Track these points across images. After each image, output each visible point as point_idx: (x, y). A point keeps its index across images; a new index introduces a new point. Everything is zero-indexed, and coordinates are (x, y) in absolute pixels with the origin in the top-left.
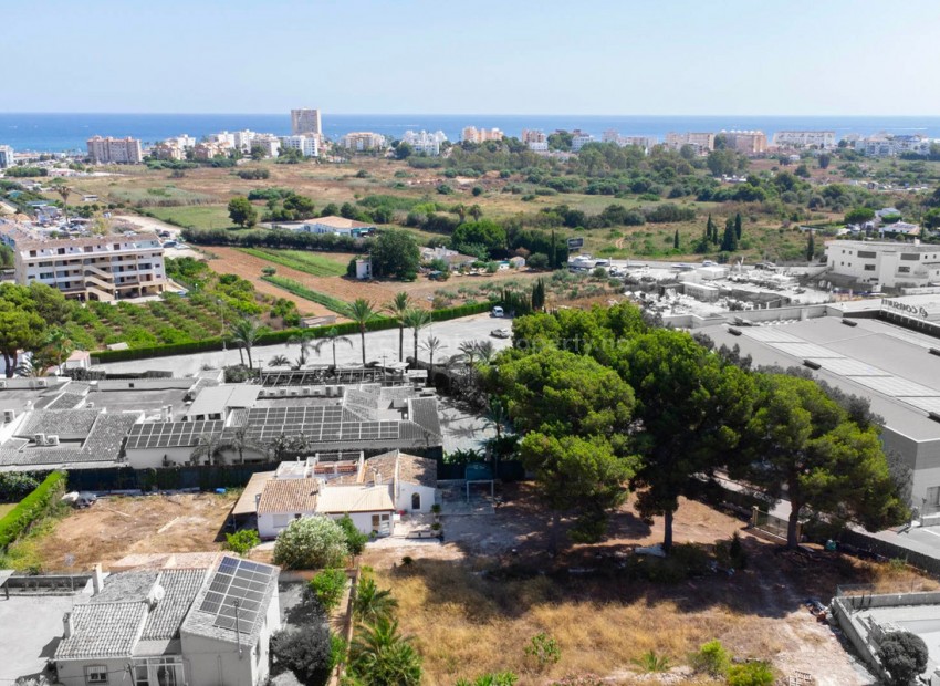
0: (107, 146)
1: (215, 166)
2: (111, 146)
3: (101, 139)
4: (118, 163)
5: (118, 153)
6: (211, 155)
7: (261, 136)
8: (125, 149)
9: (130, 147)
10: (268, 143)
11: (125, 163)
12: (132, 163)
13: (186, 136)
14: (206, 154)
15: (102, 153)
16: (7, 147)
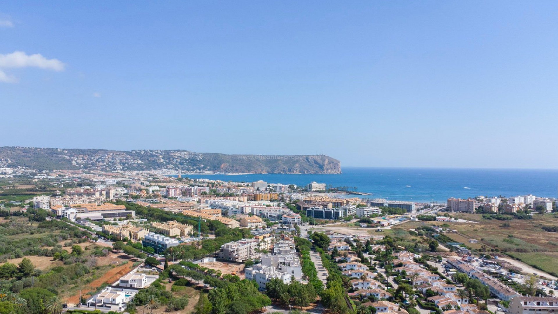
0: (458, 203)
1: (519, 218)
2: (459, 203)
3: (455, 199)
4: (463, 212)
5: (463, 207)
6: (515, 210)
7: (540, 199)
8: (467, 205)
9: (470, 204)
10: (545, 204)
11: (467, 212)
12: (470, 212)
13: (496, 197)
14: (511, 210)
15: (455, 206)
16: (413, 202)
